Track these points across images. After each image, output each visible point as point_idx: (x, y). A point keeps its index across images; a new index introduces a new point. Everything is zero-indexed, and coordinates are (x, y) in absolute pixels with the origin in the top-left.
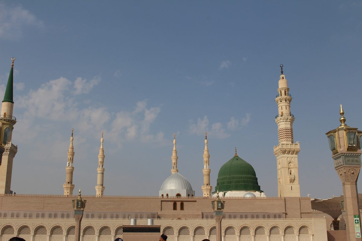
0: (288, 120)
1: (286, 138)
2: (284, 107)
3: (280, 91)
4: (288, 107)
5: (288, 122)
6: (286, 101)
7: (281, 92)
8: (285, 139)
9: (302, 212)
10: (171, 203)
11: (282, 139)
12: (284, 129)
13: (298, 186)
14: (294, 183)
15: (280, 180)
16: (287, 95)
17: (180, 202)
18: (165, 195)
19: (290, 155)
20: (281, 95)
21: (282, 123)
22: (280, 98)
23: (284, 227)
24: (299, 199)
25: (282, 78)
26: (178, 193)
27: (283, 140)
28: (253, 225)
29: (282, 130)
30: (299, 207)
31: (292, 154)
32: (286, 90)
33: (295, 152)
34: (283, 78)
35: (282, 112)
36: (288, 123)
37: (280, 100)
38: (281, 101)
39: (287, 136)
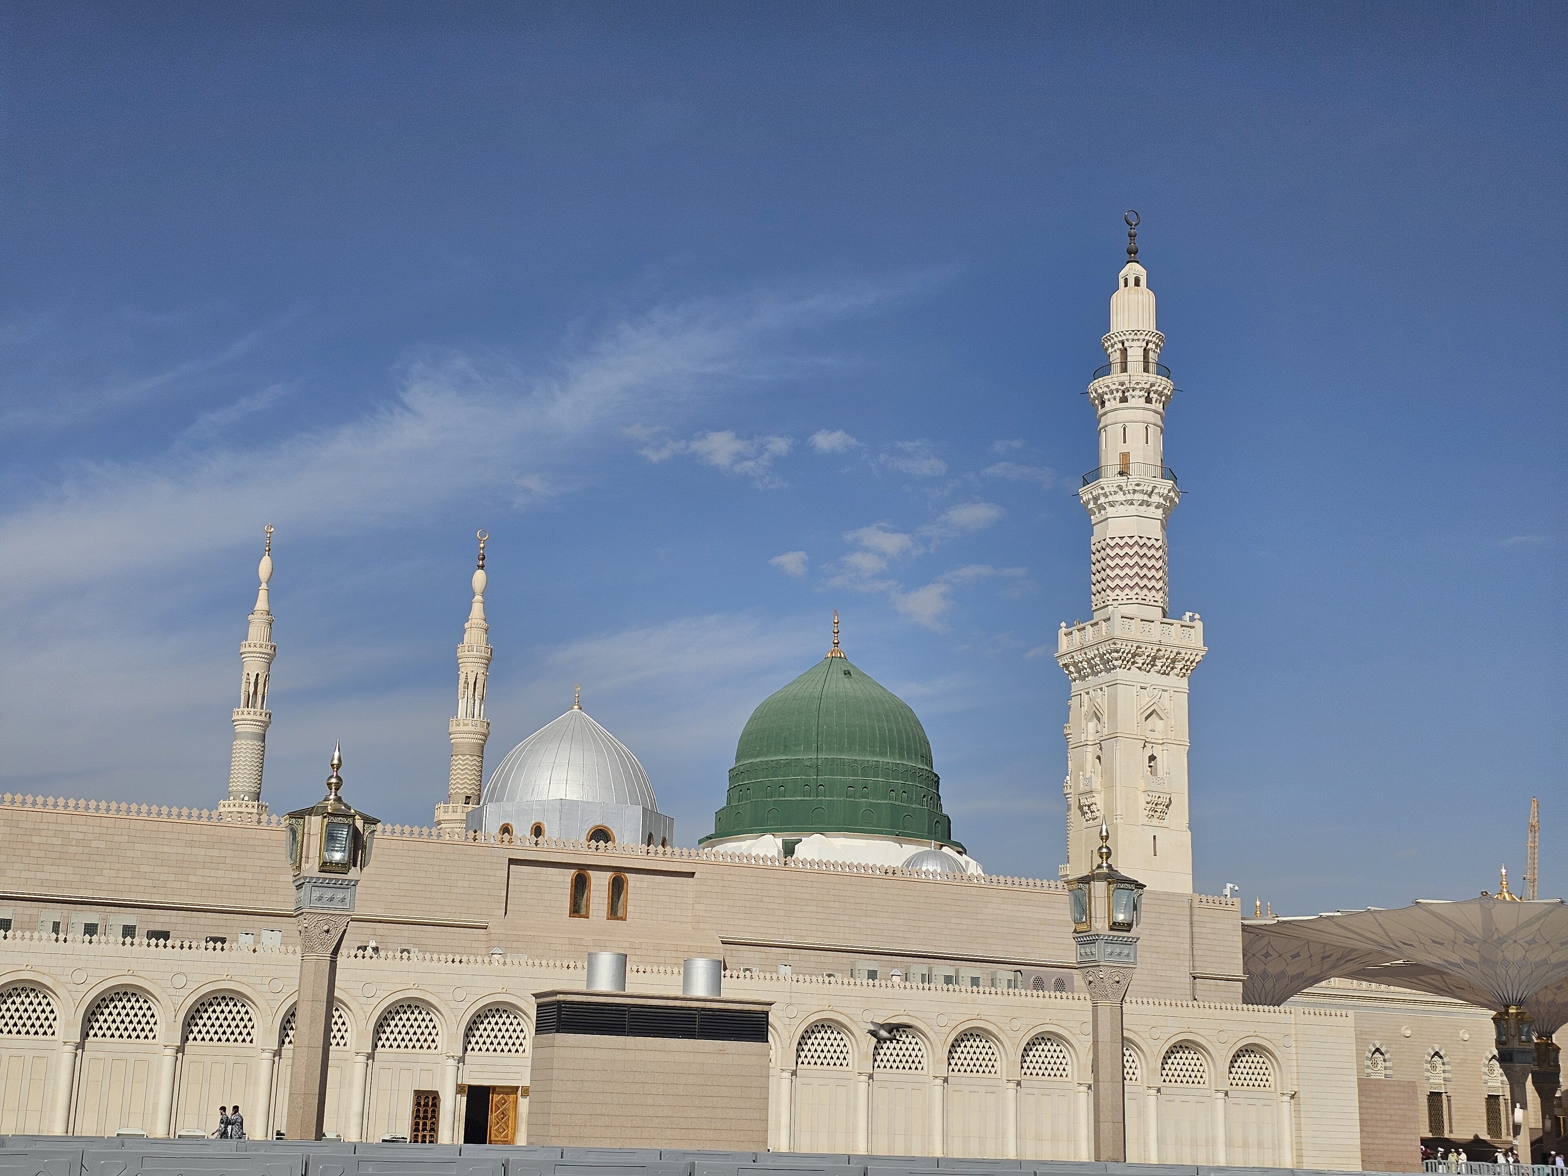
0: (1155, 499)
1: (1137, 589)
2: (1136, 432)
3: (1120, 345)
4: (1155, 430)
5: (1152, 508)
6: (1148, 400)
7: (1124, 351)
8: (1132, 595)
9: (1199, 971)
10: (561, 878)
11: (1118, 591)
12: (1131, 542)
13: (1186, 837)
14: (1165, 823)
15: (1094, 801)
16: (1152, 367)
17: (609, 875)
18: (522, 830)
19: (1153, 677)
20: (1124, 369)
21: (1120, 510)
22: (1122, 384)
23: (1160, 1043)
24: (1187, 905)
25: (1131, 282)
26: (597, 821)
27: (1122, 595)
28: (1016, 1024)
29: (1122, 547)
30: (1187, 947)
31: (1164, 673)
32: (1150, 346)
33: (1179, 665)
34: (1137, 283)
35: (1125, 456)
36: (1152, 511)
37: (1120, 394)
38: (1124, 400)
39: (1145, 581)
